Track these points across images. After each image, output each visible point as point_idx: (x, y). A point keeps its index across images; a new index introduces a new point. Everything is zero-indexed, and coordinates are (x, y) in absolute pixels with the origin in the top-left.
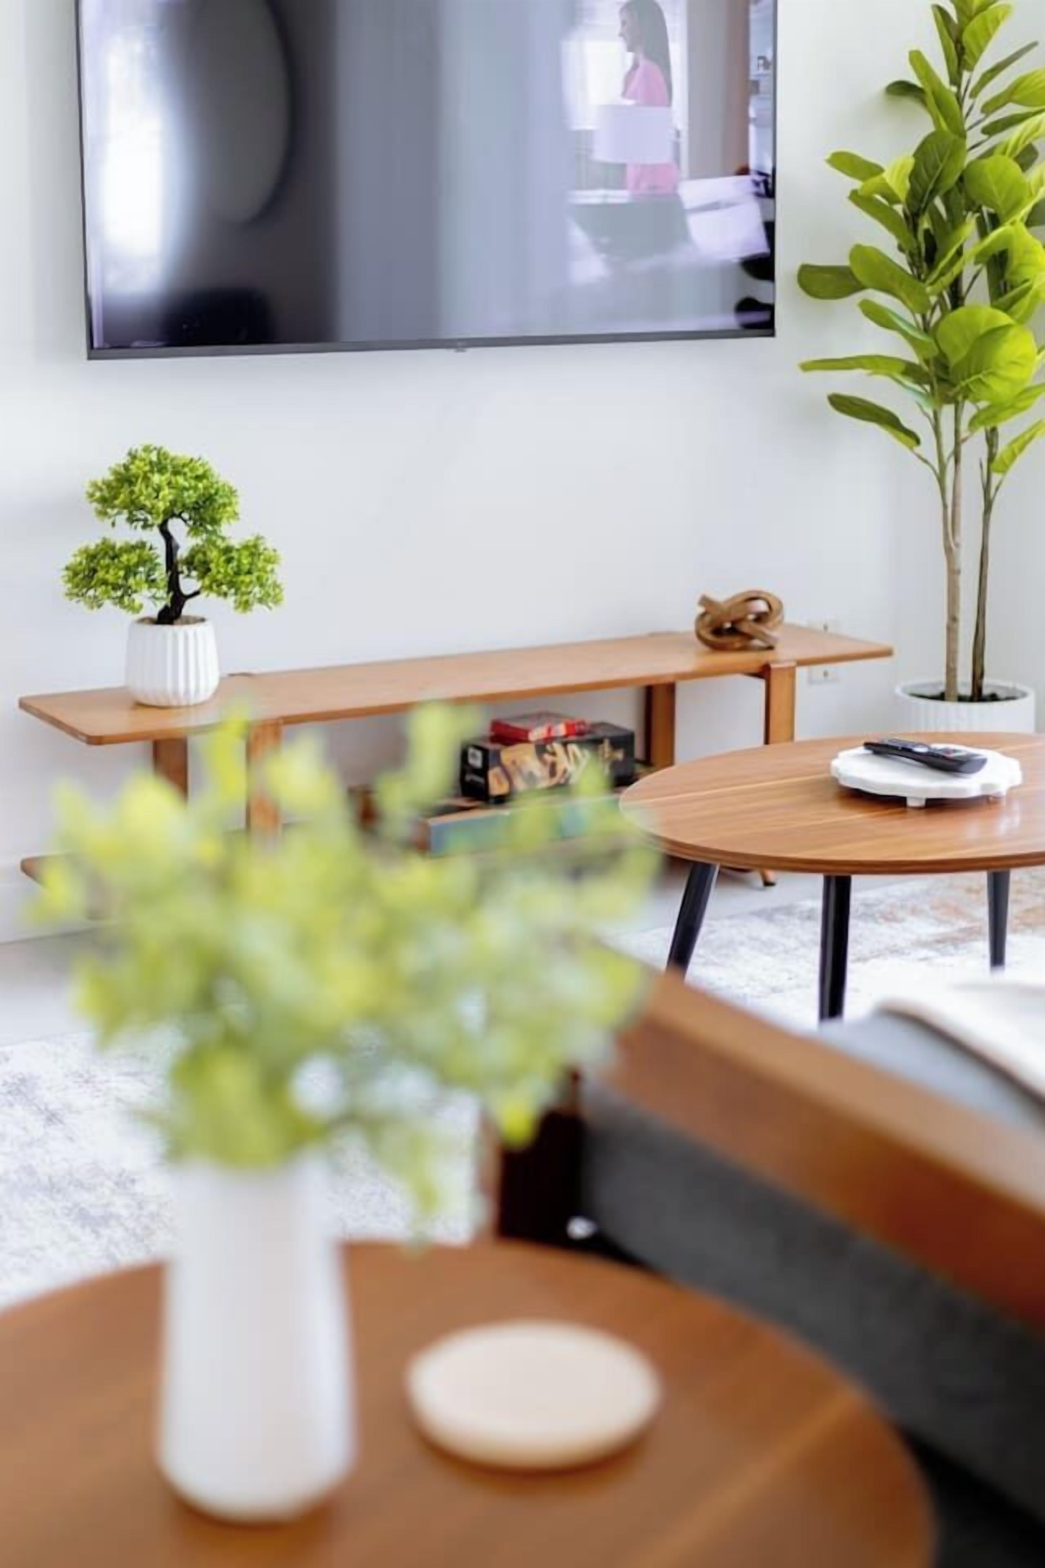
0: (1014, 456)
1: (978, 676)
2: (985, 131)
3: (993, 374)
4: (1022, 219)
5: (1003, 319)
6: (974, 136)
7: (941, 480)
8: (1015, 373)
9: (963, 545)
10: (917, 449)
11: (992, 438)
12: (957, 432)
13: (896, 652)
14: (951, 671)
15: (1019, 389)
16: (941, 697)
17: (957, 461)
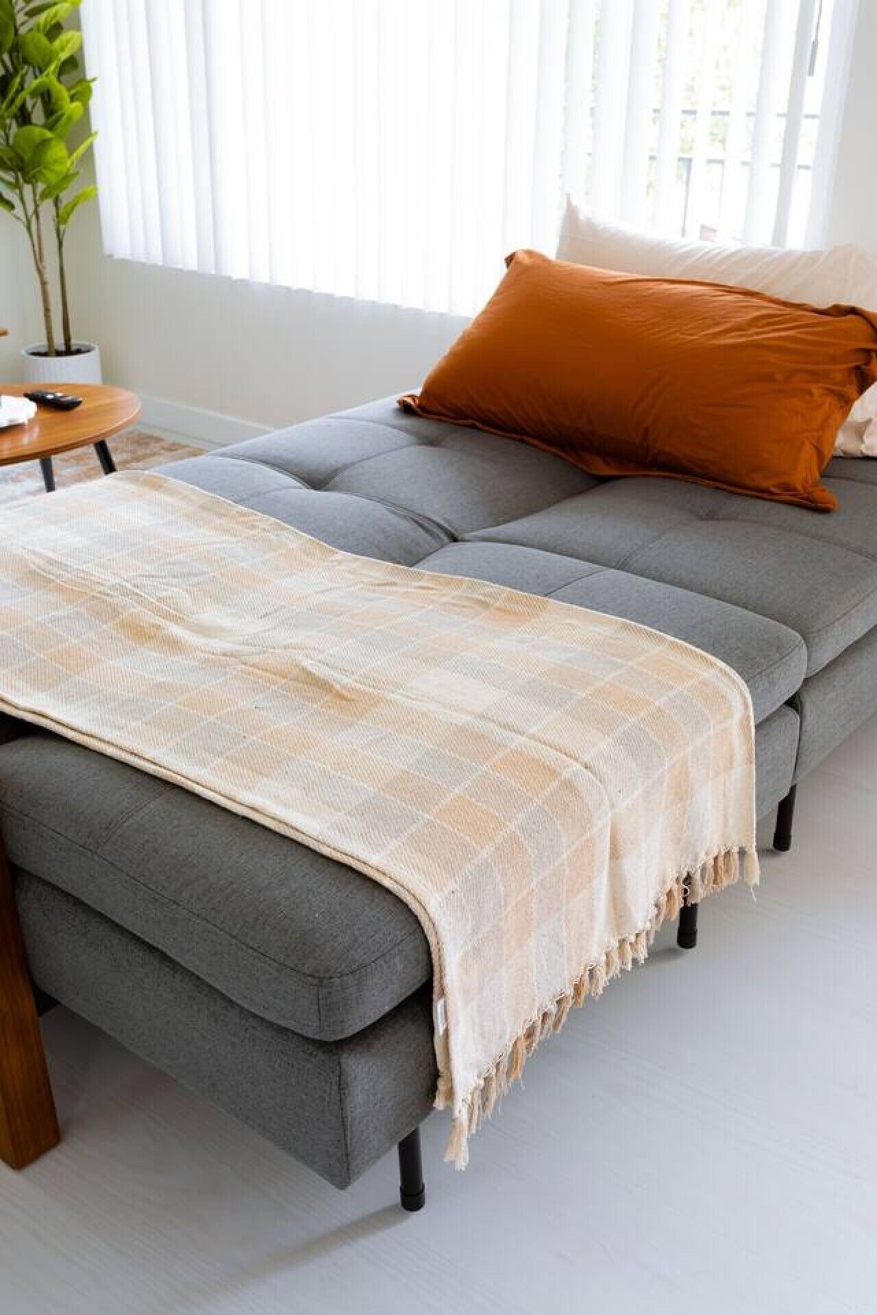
0: (68, 215)
1: (67, 339)
2: (27, 14)
3: (46, 168)
4: (53, 73)
5: (49, 134)
6: (20, 18)
7: (29, 228)
8: (58, 168)
9: (48, 266)
10: (15, 212)
11: (57, 202)
12: (35, 201)
13: (10, 331)
14: (50, 338)
15: (61, 177)
16: (45, 354)
17: (38, 218)
